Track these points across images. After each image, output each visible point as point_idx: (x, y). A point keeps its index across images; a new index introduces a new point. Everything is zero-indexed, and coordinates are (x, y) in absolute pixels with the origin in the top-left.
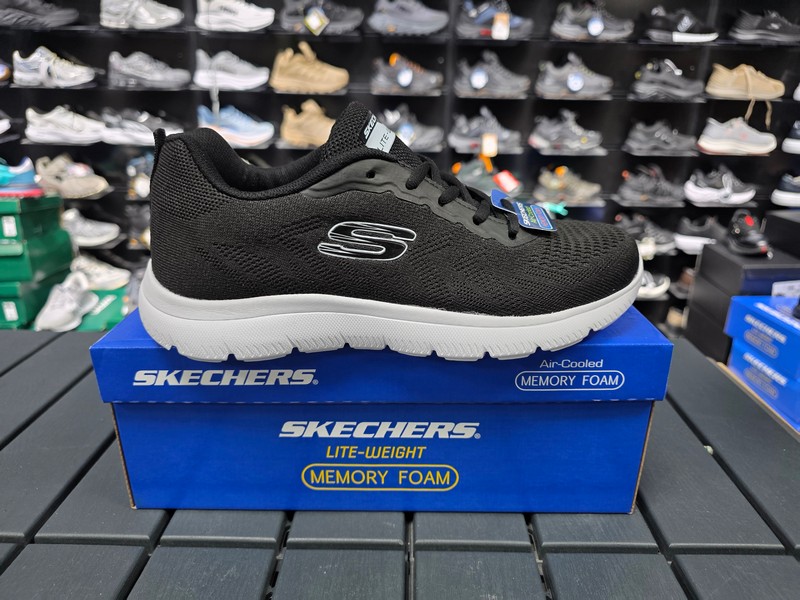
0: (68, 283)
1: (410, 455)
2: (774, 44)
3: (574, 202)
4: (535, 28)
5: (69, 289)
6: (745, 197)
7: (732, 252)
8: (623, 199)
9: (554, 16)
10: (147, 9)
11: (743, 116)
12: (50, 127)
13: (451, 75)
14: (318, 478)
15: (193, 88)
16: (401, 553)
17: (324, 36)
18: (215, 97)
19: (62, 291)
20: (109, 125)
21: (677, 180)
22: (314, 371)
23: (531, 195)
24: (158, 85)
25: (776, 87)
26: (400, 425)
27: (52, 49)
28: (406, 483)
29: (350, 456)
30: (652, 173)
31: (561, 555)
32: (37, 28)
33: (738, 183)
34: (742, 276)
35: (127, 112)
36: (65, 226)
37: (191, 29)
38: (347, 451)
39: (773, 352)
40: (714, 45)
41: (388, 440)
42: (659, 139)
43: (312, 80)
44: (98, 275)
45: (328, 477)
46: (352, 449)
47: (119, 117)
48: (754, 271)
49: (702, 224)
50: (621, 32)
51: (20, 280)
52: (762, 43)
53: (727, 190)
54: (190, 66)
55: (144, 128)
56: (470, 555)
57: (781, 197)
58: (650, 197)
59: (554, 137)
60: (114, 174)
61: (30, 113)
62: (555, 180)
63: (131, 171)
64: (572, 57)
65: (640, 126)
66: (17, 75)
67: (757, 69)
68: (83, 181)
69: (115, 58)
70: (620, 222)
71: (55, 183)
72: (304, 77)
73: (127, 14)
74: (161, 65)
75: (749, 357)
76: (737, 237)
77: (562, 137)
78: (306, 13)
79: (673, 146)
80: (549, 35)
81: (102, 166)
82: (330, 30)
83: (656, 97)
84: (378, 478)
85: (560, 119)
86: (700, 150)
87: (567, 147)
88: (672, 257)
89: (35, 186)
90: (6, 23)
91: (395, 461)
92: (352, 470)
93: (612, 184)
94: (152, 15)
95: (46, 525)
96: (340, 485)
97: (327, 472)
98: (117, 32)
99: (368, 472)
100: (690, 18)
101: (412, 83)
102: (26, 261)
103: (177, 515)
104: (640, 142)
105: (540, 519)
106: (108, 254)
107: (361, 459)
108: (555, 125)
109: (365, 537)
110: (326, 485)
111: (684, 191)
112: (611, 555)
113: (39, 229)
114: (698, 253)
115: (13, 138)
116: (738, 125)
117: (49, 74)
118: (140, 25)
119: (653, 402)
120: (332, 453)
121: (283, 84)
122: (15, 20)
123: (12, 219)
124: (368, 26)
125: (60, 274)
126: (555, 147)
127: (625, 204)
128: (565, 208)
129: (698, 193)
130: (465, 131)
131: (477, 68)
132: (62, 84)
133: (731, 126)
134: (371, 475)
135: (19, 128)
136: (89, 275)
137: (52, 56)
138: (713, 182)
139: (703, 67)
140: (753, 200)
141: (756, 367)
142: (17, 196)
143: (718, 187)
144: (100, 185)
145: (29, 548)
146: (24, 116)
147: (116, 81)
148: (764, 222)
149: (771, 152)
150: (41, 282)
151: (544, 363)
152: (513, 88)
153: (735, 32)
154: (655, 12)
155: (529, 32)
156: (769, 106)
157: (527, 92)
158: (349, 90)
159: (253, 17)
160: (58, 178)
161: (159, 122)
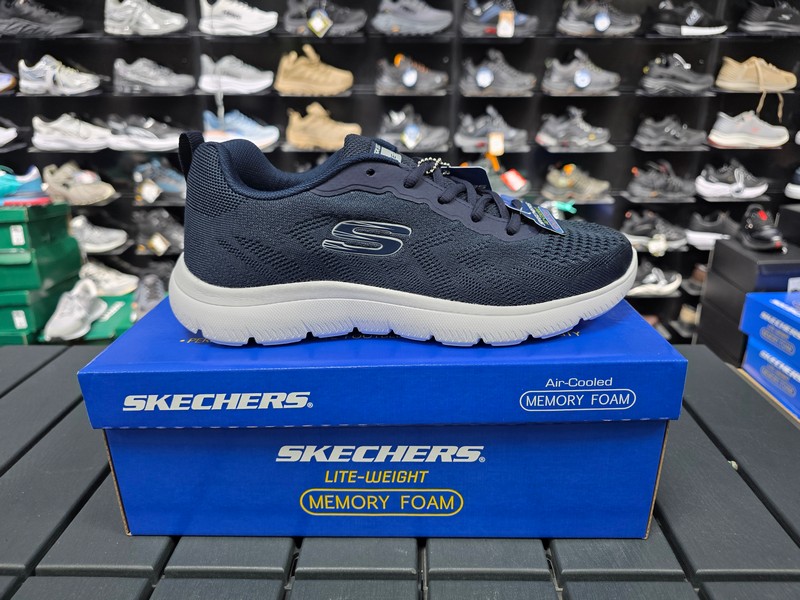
0: (77, 290)
1: (412, 479)
2: (785, 35)
3: (583, 200)
4: (540, 25)
5: (78, 296)
6: (758, 191)
7: (746, 248)
8: (633, 195)
9: (560, 12)
10: (151, 15)
11: (755, 110)
12: (57, 135)
13: (457, 74)
14: (318, 503)
15: (198, 93)
16: (414, 582)
17: (327, 38)
18: (220, 101)
19: (71, 298)
20: (115, 132)
21: (687, 175)
22: (308, 393)
23: (540, 194)
24: (162, 91)
25: (787, 80)
26: (401, 449)
27: (57, 58)
28: (408, 508)
29: (349, 481)
30: (662, 168)
31: (583, 584)
32: (42, 36)
33: (750, 177)
34: (757, 272)
35: (133, 119)
36: (73, 233)
37: (195, 34)
38: (347, 475)
39: (790, 349)
40: (722, 37)
41: (388, 464)
42: (668, 134)
43: (316, 82)
44: (107, 281)
45: (327, 502)
46: (352, 474)
47: (125, 124)
48: (768, 267)
49: (714, 219)
50: (627, 27)
51: (29, 289)
52: (773, 34)
53: (739, 185)
54: (195, 71)
55: (150, 134)
56: (486, 584)
57: (796, 191)
58: (660, 193)
59: (561, 135)
60: (121, 180)
61: (37, 122)
62: (563, 178)
63: (138, 177)
64: (578, 53)
65: (649, 122)
66: (23, 83)
67: (768, 62)
68: (90, 188)
69: (120, 65)
70: (630, 219)
71: (63, 190)
72: (309, 80)
73: (131, 21)
74: (166, 71)
75: (765, 355)
76: (750, 232)
77: (569, 134)
78: (309, 15)
79: (684, 140)
80: (555, 31)
81: (109, 173)
82: (334, 32)
83: (665, 91)
84: (379, 503)
85: (568, 117)
86: (711, 145)
87: (575, 144)
88: (684, 253)
89: (42, 194)
90: (11, 32)
91: (396, 485)
92: (351, 495)
93: (621, 181)
94: (155, 22)
95: (48, 556)
96: (340, 510)
97: (326, 497)
98: (121, 39)
99: (369, 497)
100: (699, 11)
101: (416, 83)
102: (34, 270)
103: (183, 542)
104: (650, 137)
105: (558, 545)
106: (116, 259)
107: (360, 484)
108: (562, 122)
109: (376, 566)
110: (325, 511)
111: (695, 187)
112: (635, 584)
113: (47, 237)
114: (711, 248)
115: (20, 146)
116: (749, 117)
117: (55, 82)
118: (144, 32)
119: (667, 421)
120: (331, 477)
121: (287, 87)
122: (20, 29)
123: (20, 228)
124: (372, 27)
125: (68, 282)
126: (563, 145)
127: (635, 200)
128: (574, 206)
129: (709, 188)
130: (471, 130)
131: (482, 68)
132: (68, 92)
133: (743, 119)
134: (372, 500)
135: (25, 137)
136: (98, 281)
137: (58, 64)
138: (725, 176)
139: (713, 60)
140: (765, 194)
141: (772, 365)
142: (24, 205)
143: (730, 182)
144: (107, 192)
145: (30, 580)
146: (30, 124)
147: (121, 88)
148: (778, 216)
149: (784, 146)
150: (50, 290)
151: (550, 382)
152: (520, 86)
153: (745, 24)
154: (662, 5)
155: (534, 29)
156: (781, 98)
157: (532, 90)
158: (354, 91)
159: (257, 22)
160: (65, 185)
161: (164, 127)
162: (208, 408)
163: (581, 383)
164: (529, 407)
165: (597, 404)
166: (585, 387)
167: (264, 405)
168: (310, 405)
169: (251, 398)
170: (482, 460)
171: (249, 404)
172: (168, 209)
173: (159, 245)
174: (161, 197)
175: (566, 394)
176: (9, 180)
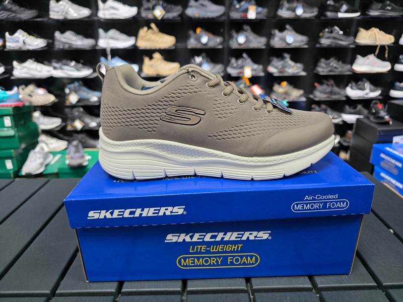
0: (38, 149)
1: (234, 249)
2: (388, 16)
3: (291, 99)
4: (269, 13)
5: (39, 152)
6: (376, 94)
7: (371, 122)
8: (315, 97)
9: (278, 6)
10: (73, 9)
11: (374, 53)
12: (25, 70)
13: (227, 37)
14: (185, 262)
15: (98, 48)
16: (247, 294)
17: (163, 20)
18: (108, 52)
19: (35, 153)
20: (55, 68)
21: (342, 86)
22: (184, 207)
24: (79, 47)
25: (390, 38)
26: (229, 234)
27: (25, 30)
28: (232, 263)
29: (202, 251)
30: (329, 83)
32: (17, 20)
33: (372, 87)
34: (378, 134)
35: (64, 61)
36: (35, 120)
37: (95, 18)
38: (201, 248)
39: (395, 172)
40: (358, 18)
41: (222, 242)
42: (332, 66)
43: (157, 42)
44: (51, 144)
45: (190, 262)
46: (204, 247)
47: (60, 64)
48: (383, 131)
49: (355, 108)
50: (311, 14)
51: (14, 149)
52: (382, 16)
53: (367, 91)
54: (96, 37)
55: (73, 69)
57: (394, 93)
58: (329, 95)
59: (280, 67)
60: (58, 93)
61: (15, 63)
62: (281, 89)
63: (67, 91)
64: (288, 26)
65: (323, 60)
66: (8, 44)
67: (380, 30)
68: (42, 97)
69: (57, 34)
70: (314, 108)
71: (29, 98)
72: (153, 41)
73: (63, 12)
74: (81, 37)
75: (383, 175)
76: (374, 114)
77: (284, 67)
78: (153, 8)
79: (340, 69)
80: (275, 16)
81: (52, 89)
82: (166, 17)
83: (331, 45)
84: (217, 261)
85: (283, 58)
86: (353, 71)
87: (287, 72)
88: (341, 125)
89: (19, 100)
91: (226, 252)
92: (203, 258)
93: (309, 90)
94: (75, 12)
96: (197, 266)
97: (190, 259)
98: (58, 21)
99: (212, 259)
100: (347, 5)
101: (208, 42)
102: (16, 139)
104: (323, 68)
106: (56, 133)
107: (208, 252)
108: (280, 61)
110: (189, 266)
111: (346, 92)
113: (22, 122)
114: (354, 123)
115: (6, 76)
116: (372, 58)
117: (24, 43)
118: (69, 17)
119: (363, 215)
120: (192, 250)
121: (142, 44)
122: (6, 16)
123: (9, 118)
124: (185, 14)
125: (33, 145)
126: (281, 72)
127: (317, 99)
128: (287, 102)
129: (353, 92)
130: (235, 65)
131: (240, 34)
132: (31, 48)
133: (368, 58)
134: (214, 260)
135: (9, 71)
136: (48, 144)
137: (25, 34)
138: (360, 87)
139: (353, 29)
140: (380, 95)
141: (387, 179)
142: (11, 106)
143: (363, 89)
144: (51, 99)
146: (11, 65)
147: (58, 46)
148: (387, 106)
149: (389, 71)
150: (24, 149)
151: (307, 197)
152: (259, 43)
153: (369, 12)
154: (329, 2)
155: (265, 14)
156: (387, 48)
157: (266, 45)
158: (176, 46)
159: (127, 12)
160: (30, 95)
161: (80, 65)
162: (132, 216)
163: (322, 197)
164: (296, 210)
165: (330, 208)
166: (324, 199)
167: (161, 214)
168: (185, 213)
169: (155, 210)
170: (270, 238)
171: (153, 213)
172: (83, 107)
173: (78, 125)
174: (79, 101)
175: (315, 203)
176: (3, 94)
